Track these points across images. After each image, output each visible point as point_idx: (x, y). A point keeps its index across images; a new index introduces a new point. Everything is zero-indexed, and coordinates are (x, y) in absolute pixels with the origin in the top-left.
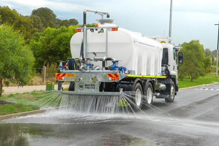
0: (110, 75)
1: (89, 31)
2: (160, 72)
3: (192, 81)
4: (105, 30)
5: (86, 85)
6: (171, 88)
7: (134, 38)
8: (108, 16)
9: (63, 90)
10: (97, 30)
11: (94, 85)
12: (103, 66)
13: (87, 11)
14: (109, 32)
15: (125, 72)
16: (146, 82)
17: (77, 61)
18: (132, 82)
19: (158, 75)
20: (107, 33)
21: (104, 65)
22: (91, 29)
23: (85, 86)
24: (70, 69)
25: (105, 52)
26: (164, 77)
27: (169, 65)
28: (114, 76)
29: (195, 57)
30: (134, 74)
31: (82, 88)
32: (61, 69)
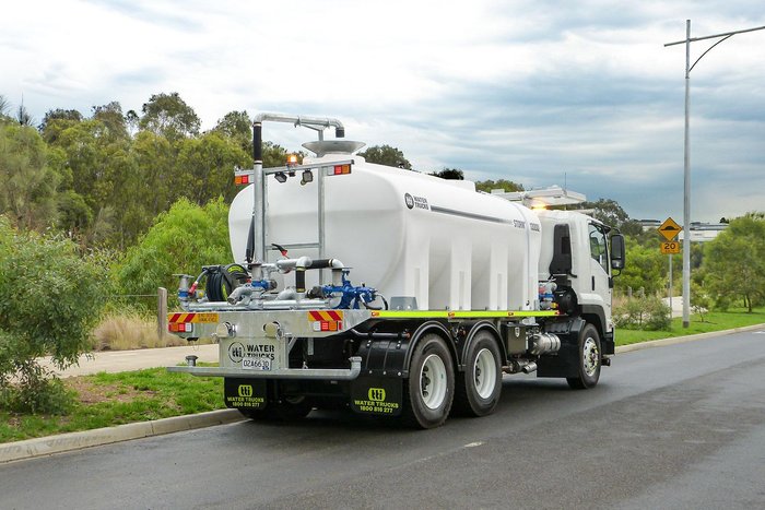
0: (316, 316)
1: (271, 179)
2: (536, 297)
3: (750, 312)
4: (315, 172)
5: (250, 348)
6: (586, 344)
7: (407, 195)
8: (340, 133)
9: (195, 365)
10: (292, 174)
11: (272, 348)
12: (297, 287)
13: (266, 117)
14: (326, 179)
15: (369, 304)
16: (467, 333)
17: (234, 273)
18: (404, 335)
19: (526, 308)
20: (321, 182)
21: (300, 283)
22: (277, 175)
23: (247, 351)
24: (212, 300)
25: (317, 242)
26: (552, 313)
27: (575, 277)
28: (328, 318)
29: (755, 252)
30: (415, 306)
31: (240, 359)
32: (184, 298)
